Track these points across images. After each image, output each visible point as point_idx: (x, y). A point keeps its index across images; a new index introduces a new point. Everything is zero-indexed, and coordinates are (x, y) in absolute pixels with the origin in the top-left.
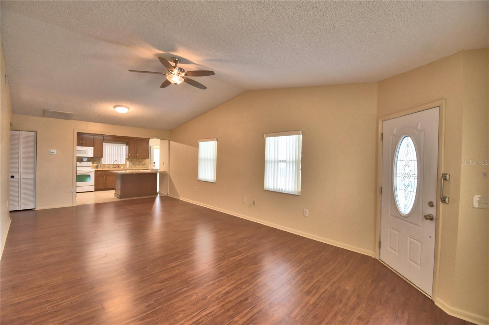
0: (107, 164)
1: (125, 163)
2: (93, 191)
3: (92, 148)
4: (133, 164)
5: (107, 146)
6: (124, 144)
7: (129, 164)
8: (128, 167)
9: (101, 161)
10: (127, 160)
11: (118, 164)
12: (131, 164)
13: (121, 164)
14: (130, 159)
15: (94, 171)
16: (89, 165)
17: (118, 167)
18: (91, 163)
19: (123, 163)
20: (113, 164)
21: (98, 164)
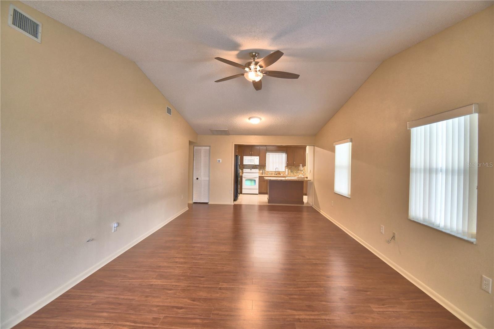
0: (270, 171)
1: (284, 171)
2: (257, 194)
3: (258, 157)
4: (292, 172)
5: (270, 155)
6: (284, 152)
7: (288, 171)
8: (287, 174)
9: (266, 168)
10: (286, 168)
11: (279, 172)
12: (290, 171)
13: (282, 171)
14: (289, 167)
15: (258, 177)
16: (256, 172)
17: (279, 174)
18: (258, 170)
19: (283, 171)
20: (275, 171)
21: (263, 171)
